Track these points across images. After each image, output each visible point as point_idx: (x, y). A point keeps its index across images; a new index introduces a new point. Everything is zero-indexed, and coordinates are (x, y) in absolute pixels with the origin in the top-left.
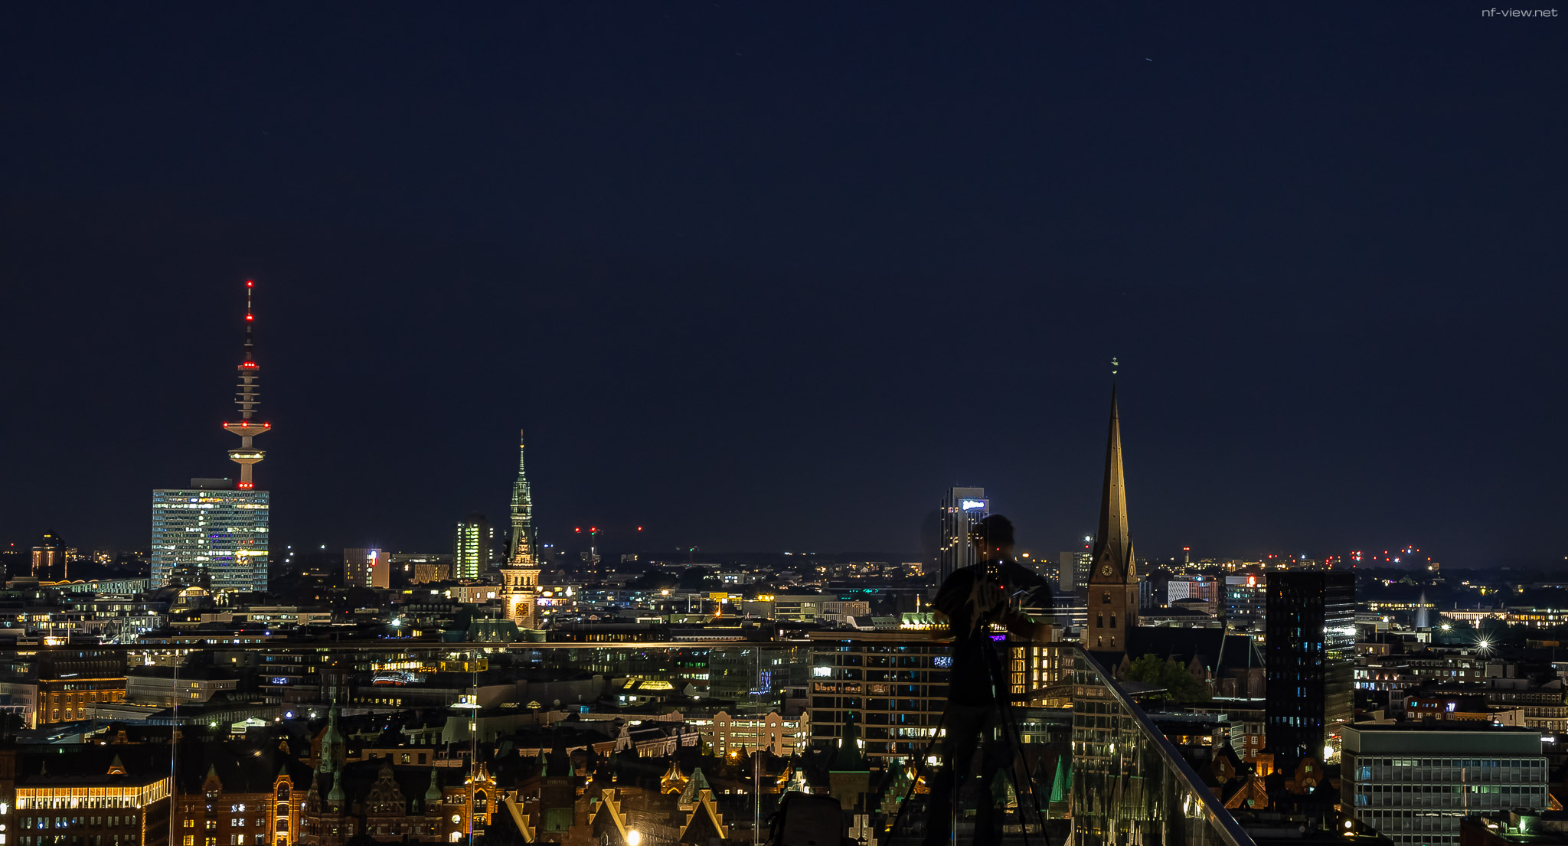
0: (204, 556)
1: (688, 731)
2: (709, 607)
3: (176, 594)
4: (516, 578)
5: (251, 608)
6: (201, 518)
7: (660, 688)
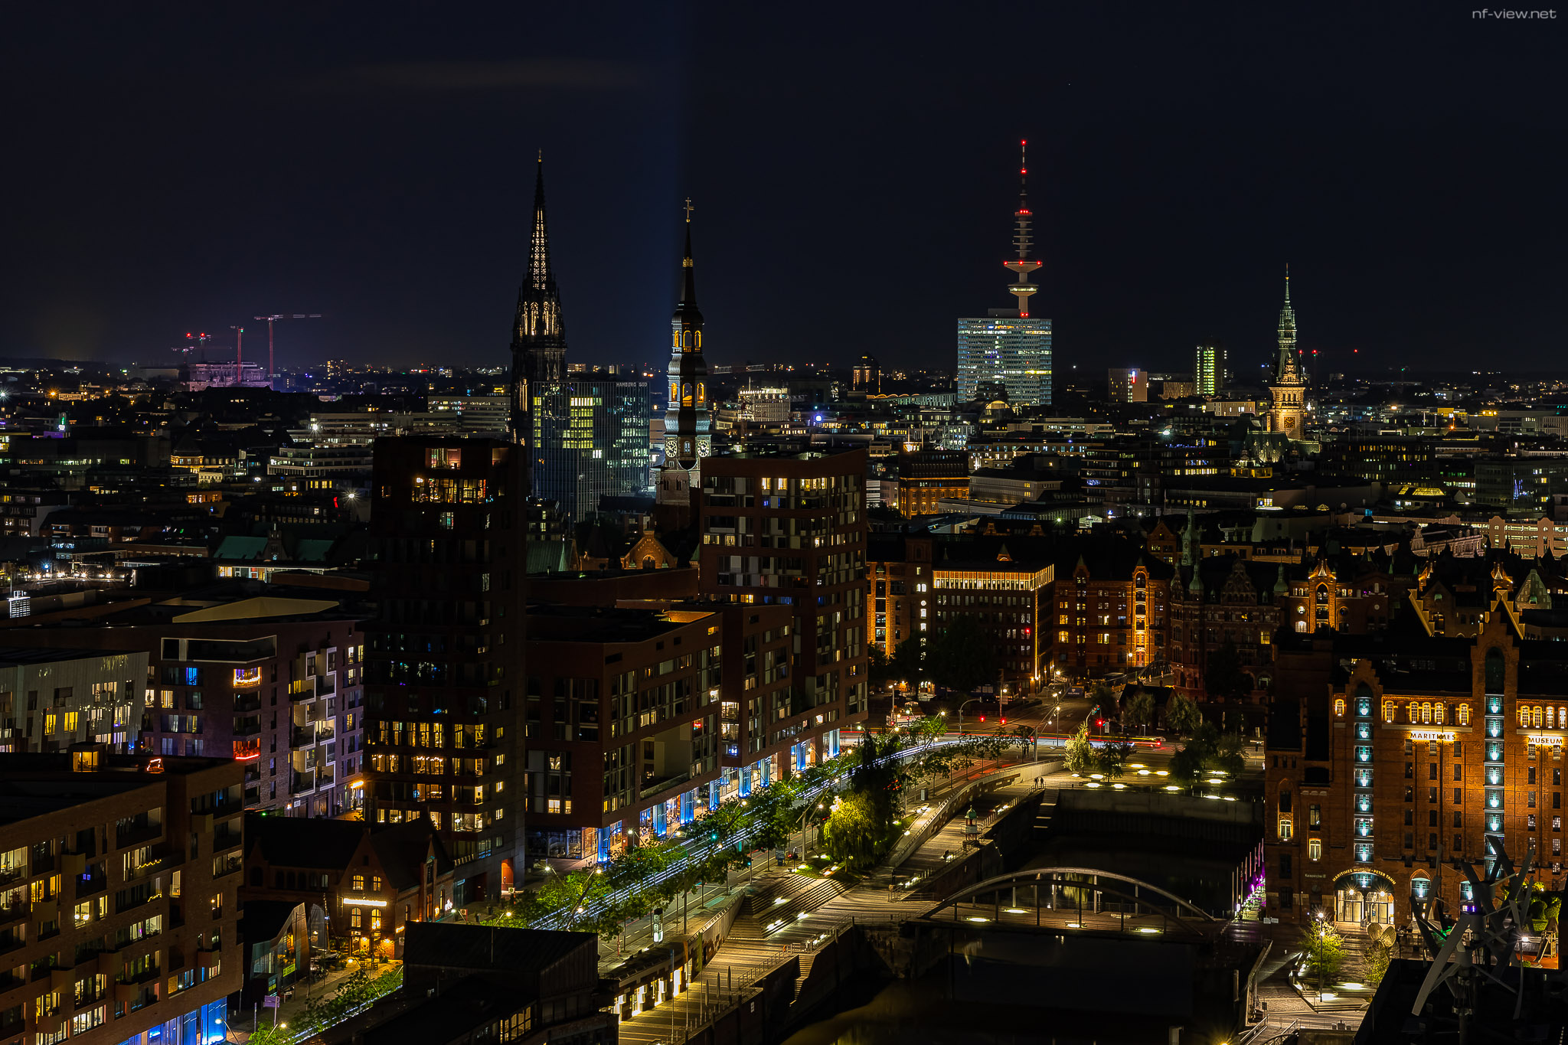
0: (1000, 374)
1: (1472, 534)
2: (1442, 422)
3: (984, 407)
4: (1284, 395)
5: (1047, 420)
6: (997, 342)
7: (1432, 494)
